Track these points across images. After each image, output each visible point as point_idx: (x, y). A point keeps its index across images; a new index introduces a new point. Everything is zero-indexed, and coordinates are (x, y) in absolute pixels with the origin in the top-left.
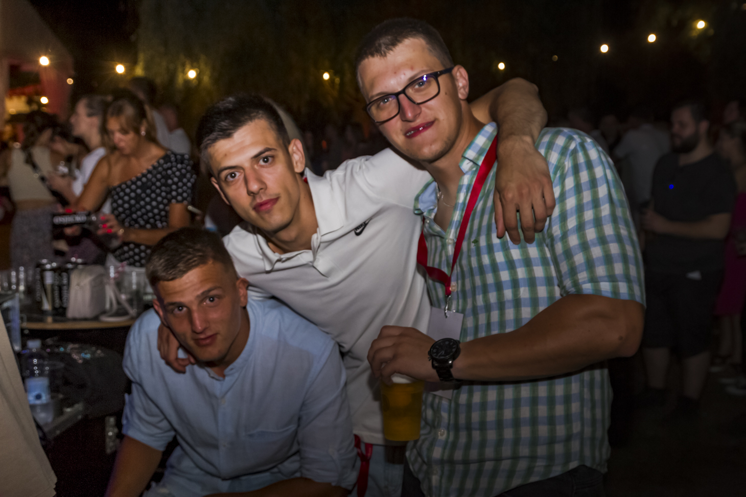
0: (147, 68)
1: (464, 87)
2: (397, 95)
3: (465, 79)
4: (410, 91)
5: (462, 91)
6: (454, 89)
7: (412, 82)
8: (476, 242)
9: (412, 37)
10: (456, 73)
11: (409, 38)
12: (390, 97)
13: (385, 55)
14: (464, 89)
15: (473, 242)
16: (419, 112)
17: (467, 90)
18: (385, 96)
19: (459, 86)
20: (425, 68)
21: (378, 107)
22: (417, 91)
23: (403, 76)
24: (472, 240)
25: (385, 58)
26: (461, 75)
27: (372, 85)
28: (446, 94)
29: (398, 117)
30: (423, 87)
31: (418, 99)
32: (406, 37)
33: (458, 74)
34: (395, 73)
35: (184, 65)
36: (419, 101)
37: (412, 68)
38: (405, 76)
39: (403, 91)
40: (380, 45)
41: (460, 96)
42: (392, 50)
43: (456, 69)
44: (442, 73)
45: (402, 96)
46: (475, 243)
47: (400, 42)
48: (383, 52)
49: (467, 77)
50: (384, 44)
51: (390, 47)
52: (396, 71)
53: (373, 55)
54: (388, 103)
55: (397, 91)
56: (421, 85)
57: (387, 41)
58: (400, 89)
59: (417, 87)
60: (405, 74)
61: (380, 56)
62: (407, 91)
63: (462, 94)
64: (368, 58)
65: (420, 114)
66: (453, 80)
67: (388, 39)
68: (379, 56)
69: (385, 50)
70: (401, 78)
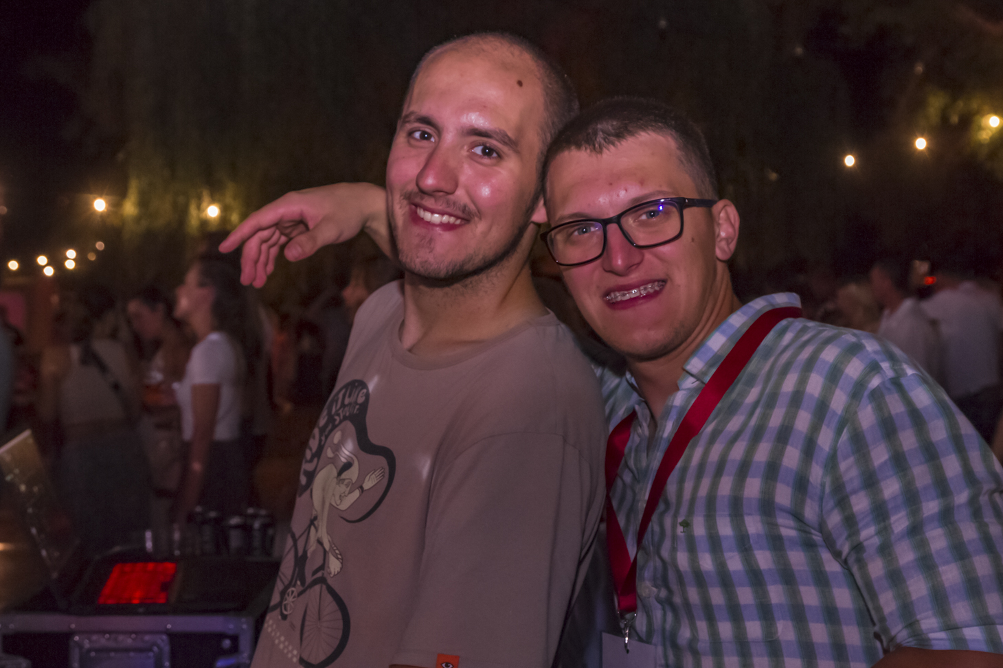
0: (143, 203)
1: (728, 240)
2: (605, 223)
3: (733, 226)
4: (630, 222)
5: (723, 244)
6: (709, 238)
7: (637, 207)
8: (687, 524)
9: (654, 131)
10: (720, 213)
11: (650, 132)
12: (592, 225)
13: (601, 152)
14: (728, 244)
15: (681, 524)
16: (637, 260)
17: (733, 246)
18: (583, 222)
19: (719, 235)
20: (665, 189)
21: (569, 239)
22: (643, 224)
23: (622, 193)
24: (680, 520)
25: (599, 156)
26: (728, 218)
27: (565, 199)
28: (693, 240)
29: (598, 262)
30: (654, 219)
31: (642, 238)
32: (644, 128)
33: (722, 215)
34: (611, 184)
35: (199, 199)
36: (642, 243)
37: (642, 183)
38: (625, 195)
39: (618, 220)
40: (595, 133)
41: (718, 253)
42: (613, 144)
43: (720, 204)
44: (692, 203)
45: (613, 227)
46: (684, 527)
47: (632, 133)
48: (597, 145)
49: (737, 225)
50: (604, 132)
51: (612, 138)
52: (614, 180)
53: (579, 146)
54: (586, 235)
55: (606, 217)
56: (652, 216)
57: (610, 128)
58: (612, 214)
59: (644, 217)
60: (626, 190)
61: (591, 151)
62: (623, 220)
63: (723, 251)
64: (569, 148)
65: (638, 264)
66: (711, 220)
67: (612, 125)
68: (588, 151)
69: (602, 141)
70: (618, 196)
